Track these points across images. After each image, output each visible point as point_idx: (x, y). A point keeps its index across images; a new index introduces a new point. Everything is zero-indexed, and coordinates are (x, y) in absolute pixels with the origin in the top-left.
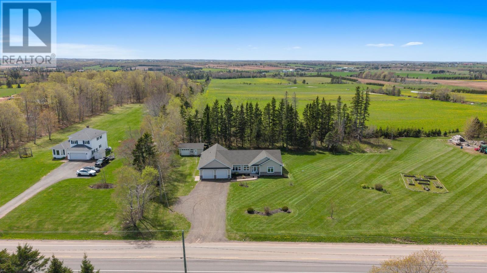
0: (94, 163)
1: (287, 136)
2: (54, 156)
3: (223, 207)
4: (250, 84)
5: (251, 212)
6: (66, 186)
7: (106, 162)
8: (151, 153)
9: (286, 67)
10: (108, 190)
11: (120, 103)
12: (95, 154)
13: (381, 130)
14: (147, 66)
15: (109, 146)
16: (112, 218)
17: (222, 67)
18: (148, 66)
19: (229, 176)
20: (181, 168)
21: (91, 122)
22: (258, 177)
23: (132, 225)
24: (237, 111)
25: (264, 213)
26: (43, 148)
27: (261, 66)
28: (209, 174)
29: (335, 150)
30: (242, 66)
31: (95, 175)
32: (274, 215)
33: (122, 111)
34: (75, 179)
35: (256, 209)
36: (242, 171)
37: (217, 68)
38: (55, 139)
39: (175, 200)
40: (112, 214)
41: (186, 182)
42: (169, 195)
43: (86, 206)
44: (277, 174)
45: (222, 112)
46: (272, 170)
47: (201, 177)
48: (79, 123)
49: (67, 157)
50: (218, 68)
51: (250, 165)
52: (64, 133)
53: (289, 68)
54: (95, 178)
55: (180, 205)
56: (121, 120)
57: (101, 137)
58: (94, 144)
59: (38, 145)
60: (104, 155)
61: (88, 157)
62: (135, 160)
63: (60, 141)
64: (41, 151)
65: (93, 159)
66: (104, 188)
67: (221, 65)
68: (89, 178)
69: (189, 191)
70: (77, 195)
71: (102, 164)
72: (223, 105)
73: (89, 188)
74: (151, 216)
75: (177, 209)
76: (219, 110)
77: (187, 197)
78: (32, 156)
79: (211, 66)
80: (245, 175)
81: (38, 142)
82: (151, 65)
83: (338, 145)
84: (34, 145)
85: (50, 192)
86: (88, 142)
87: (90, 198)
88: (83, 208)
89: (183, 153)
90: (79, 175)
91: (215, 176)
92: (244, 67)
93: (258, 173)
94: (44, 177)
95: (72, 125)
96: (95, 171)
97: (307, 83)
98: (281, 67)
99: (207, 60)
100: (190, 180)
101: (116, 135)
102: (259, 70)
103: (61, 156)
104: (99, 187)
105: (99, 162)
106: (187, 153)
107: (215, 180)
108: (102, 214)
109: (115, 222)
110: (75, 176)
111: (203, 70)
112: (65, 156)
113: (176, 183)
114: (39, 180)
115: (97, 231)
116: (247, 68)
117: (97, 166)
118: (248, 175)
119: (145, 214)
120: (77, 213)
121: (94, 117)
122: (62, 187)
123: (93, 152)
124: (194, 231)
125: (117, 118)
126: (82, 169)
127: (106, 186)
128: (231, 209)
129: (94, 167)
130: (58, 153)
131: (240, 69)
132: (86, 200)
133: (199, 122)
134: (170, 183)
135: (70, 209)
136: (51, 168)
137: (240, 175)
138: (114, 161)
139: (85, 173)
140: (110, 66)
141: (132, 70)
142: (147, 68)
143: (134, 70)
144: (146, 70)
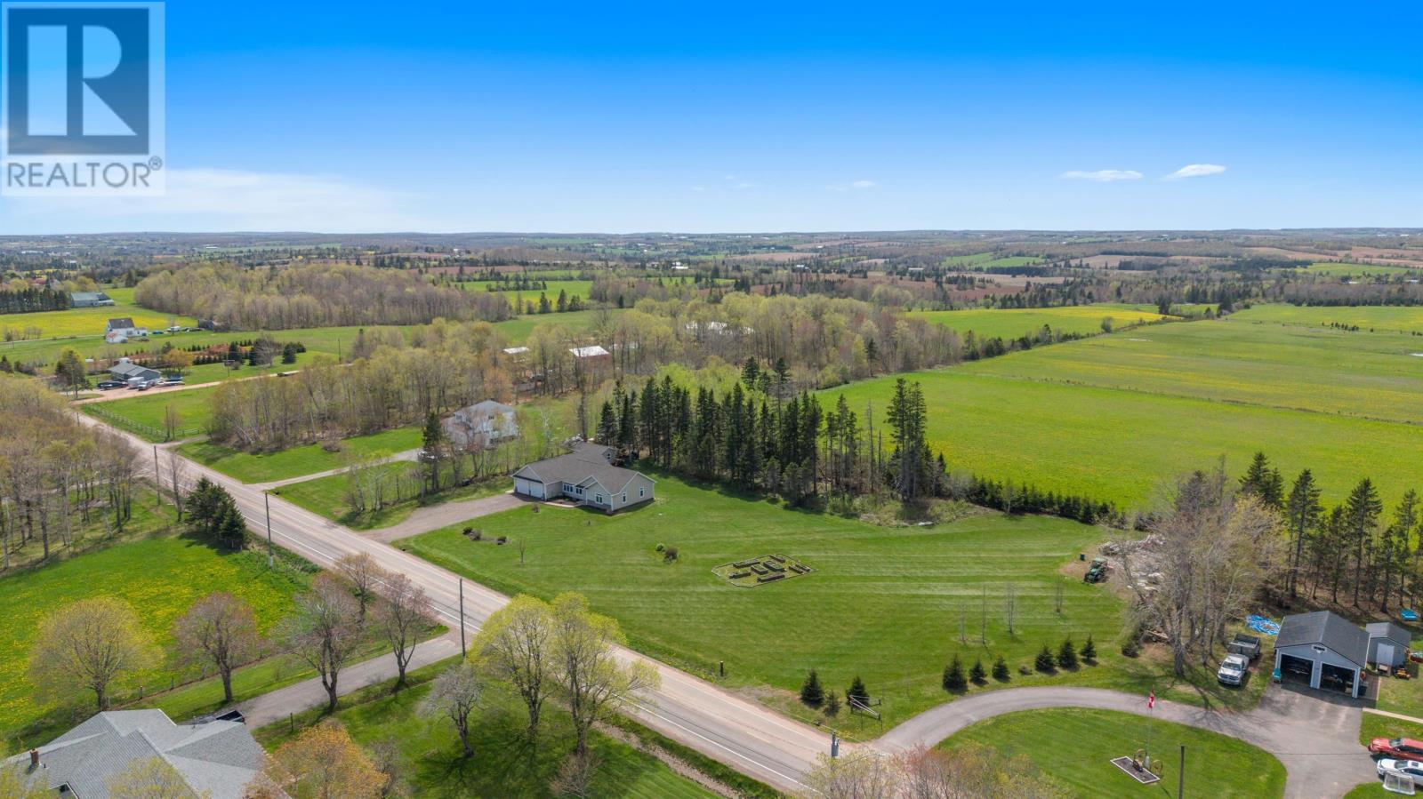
3: (459, 521)
4: (1353, 330)
5: (467, 532)
14: (1121, 254)
18: (1126, 254)
19: (544, 495)
23: (358, 512)
25: (475, 536)
28: (524, 486)
32: (480, 542)
36: (574, 493)
39: (439, 503)
41: (496, 491)
44: (605, 508)
46: (601, 500)
47: (516, 488)
55: (429, 509)
69: (470, 500)
75: (420, 511)
77: (455, 504)
80: (571, 499)
82: (1135, 251)
91: (530, 492)
93: (585, 501)
107: (526, 497)
113: (482, 489)
124: (383, 530)
140: (1019, 255)
141: (1070, 266)
142: (1115, 261)
143: (1076, 266)
144: (1112, 268)
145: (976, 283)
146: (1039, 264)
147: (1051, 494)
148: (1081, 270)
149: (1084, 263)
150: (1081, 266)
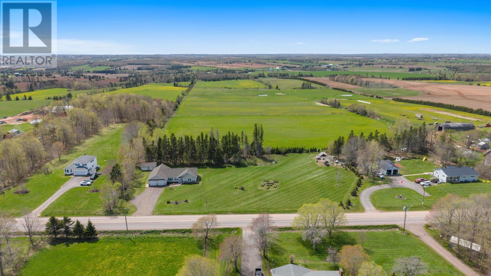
0: (89, 177)
1: (209, 157)
2: (65, 173)
3: (156, 201)
4: (230, 88)
5: (168, 203)
6: (75, 191)
7: (96, 176)
8: (119, 173)
9: (273, 65)
10: (98, 193)
11: (107, 123)
12: (90, 172)
13: (277, 149)
14: (136, 64)
15: (98, 164)
16: (100, 207)
17: (211, 64)
18: (138, 64)
19: (165, 184)
20: (140, 179)
21: (86, 144)
22: (182, 184)
23: (109, 210)
24: (179, 141)
25: (175, 203)
26: (57, 167)
27: (249, 64)
28: (154, 183)
29: (239, 165)
30: (231, 63)
31: (91, 185)
32: (179, 204)
33: (108, 132)
34: (79, 187)
35: (171, 201)
36: (174, 181)
37: (205, 66)
38: (63, 160)
39: (132, 197)
40: (100, 205)
41: (140, 188)
42: (130, 196)
43: (87, 202)
44: (193, 182)
45: (169, 142)
46: (190, 180)
47: (149, 185)
48: (77, 145)
49: (73, 173)
50: (207, 65)
51: (177, 177)
52: (68, 155)
53: (276, 65)
54: (90, 186)
55: (134, 200)
56: (107, 141)
57: (93, 161)
58: (89, 165)
59: (53, 165)
60: (95, 172)
61: (86, 174)
62: (112, 178)
63: (66, 161)
64: (56, 169)
65: (89, 175)
66: (96, 192)
67: (210, 62)
68: (87, 186)
69: (141, 193)
70: (82, 196)
71: (94, 178)
72: (170, 138)
73: (88, 192)
74: (119, 206)
75: (132, 202)
76: (167, 141)
77: (139, 196)
78: (52, 173)
79: (200, 63)
80: (175, 183)
81: (53, 162)
82: (140, 63)
83: (243, 161)
84: (50, 165)
85: (67, 195)
86: (86, 165)
87: (89, 198)
88: (86, 203)
89: (143, 169)
90: (82, 185)
91: (157, 184)
92: (233, 64)
93: (183, 182)
94: (62, 186)
95: (72, 147)
96: (90, 183)
97: (280, 89)
98: (269, 65)
99: (198, 55)
100: (143, 187)
101: (103, 155)
102: (247, 69)
103: (69, 173)
104: (93, 191)
105: (92, 177)
106: (146, 169)
107: (157, 186)
108: (95, 205)
109: (101, 209)
110: (80, 186)
111: (192, 68)
112: (72, 173)
113: (135, 189)
114: (59, 188)
115: (93, 213)
116: (235, 67)
117: (91, 179)
118: (177, 183)
119: (116, 205)
120: (82, 205)
121: (88, 139)
122: (73, 192)
123: (89, 170)
124: (137, 212)
125: (104, 140)
126: (83, 182)
127: (97, 191)
128: (160, 202)
129: (90, 180)
130: (68, 171)
131: (227, 67)
132: (86, 199)
133: (154, 148)
134: (132, 188)
135: (79, 203)
136: (65, 181)
137: (172, 183)
138: (101, 175)
139: (85, 184)
140: (100, 65)
141: (121, 69)
142: (136, 67)
143: (123, 69)
144: (135, 70)
145: (101, 78)
146: (110, 69)
147: (289, 148)
148: (124, 71)
149: (126, 68)
150: (125, 69)
